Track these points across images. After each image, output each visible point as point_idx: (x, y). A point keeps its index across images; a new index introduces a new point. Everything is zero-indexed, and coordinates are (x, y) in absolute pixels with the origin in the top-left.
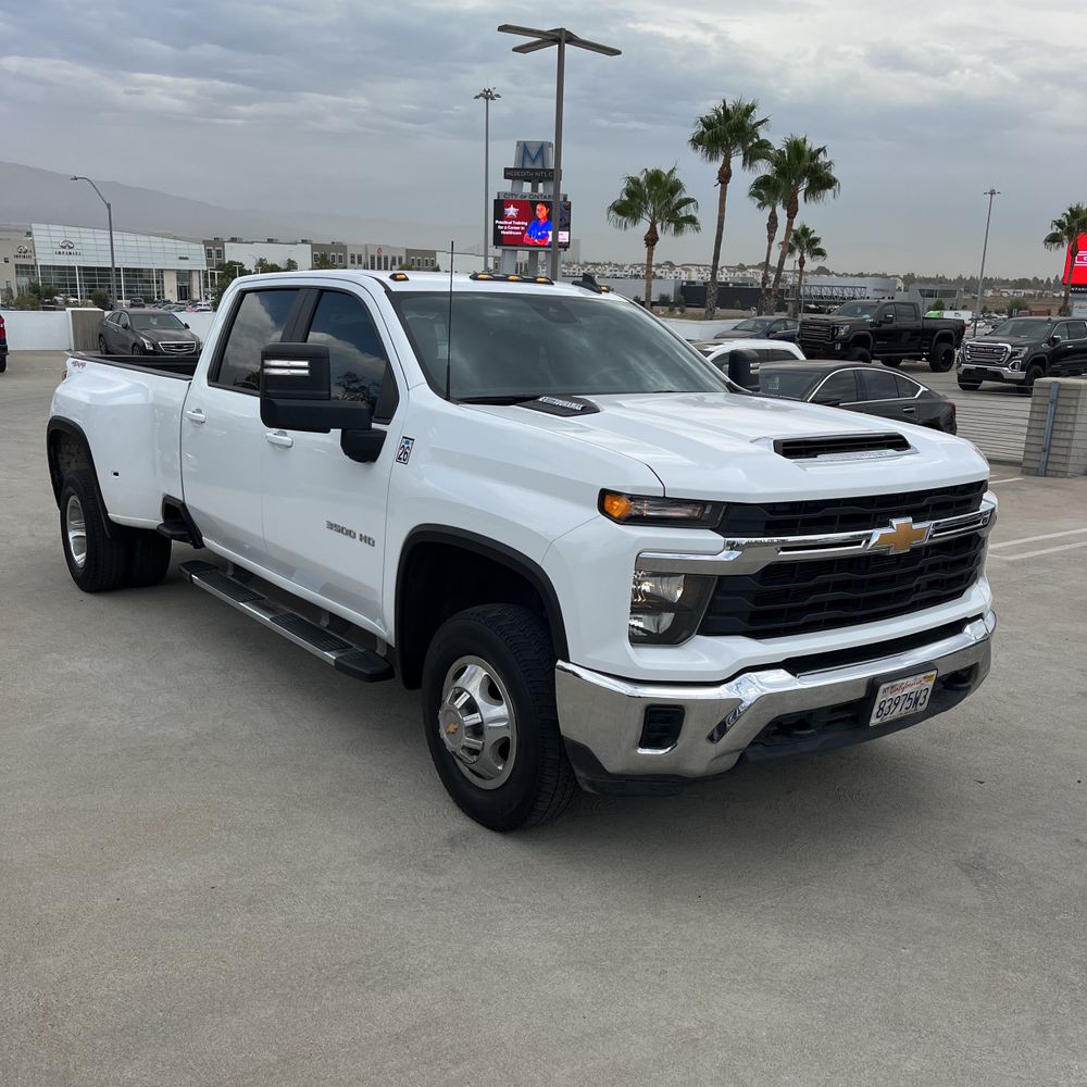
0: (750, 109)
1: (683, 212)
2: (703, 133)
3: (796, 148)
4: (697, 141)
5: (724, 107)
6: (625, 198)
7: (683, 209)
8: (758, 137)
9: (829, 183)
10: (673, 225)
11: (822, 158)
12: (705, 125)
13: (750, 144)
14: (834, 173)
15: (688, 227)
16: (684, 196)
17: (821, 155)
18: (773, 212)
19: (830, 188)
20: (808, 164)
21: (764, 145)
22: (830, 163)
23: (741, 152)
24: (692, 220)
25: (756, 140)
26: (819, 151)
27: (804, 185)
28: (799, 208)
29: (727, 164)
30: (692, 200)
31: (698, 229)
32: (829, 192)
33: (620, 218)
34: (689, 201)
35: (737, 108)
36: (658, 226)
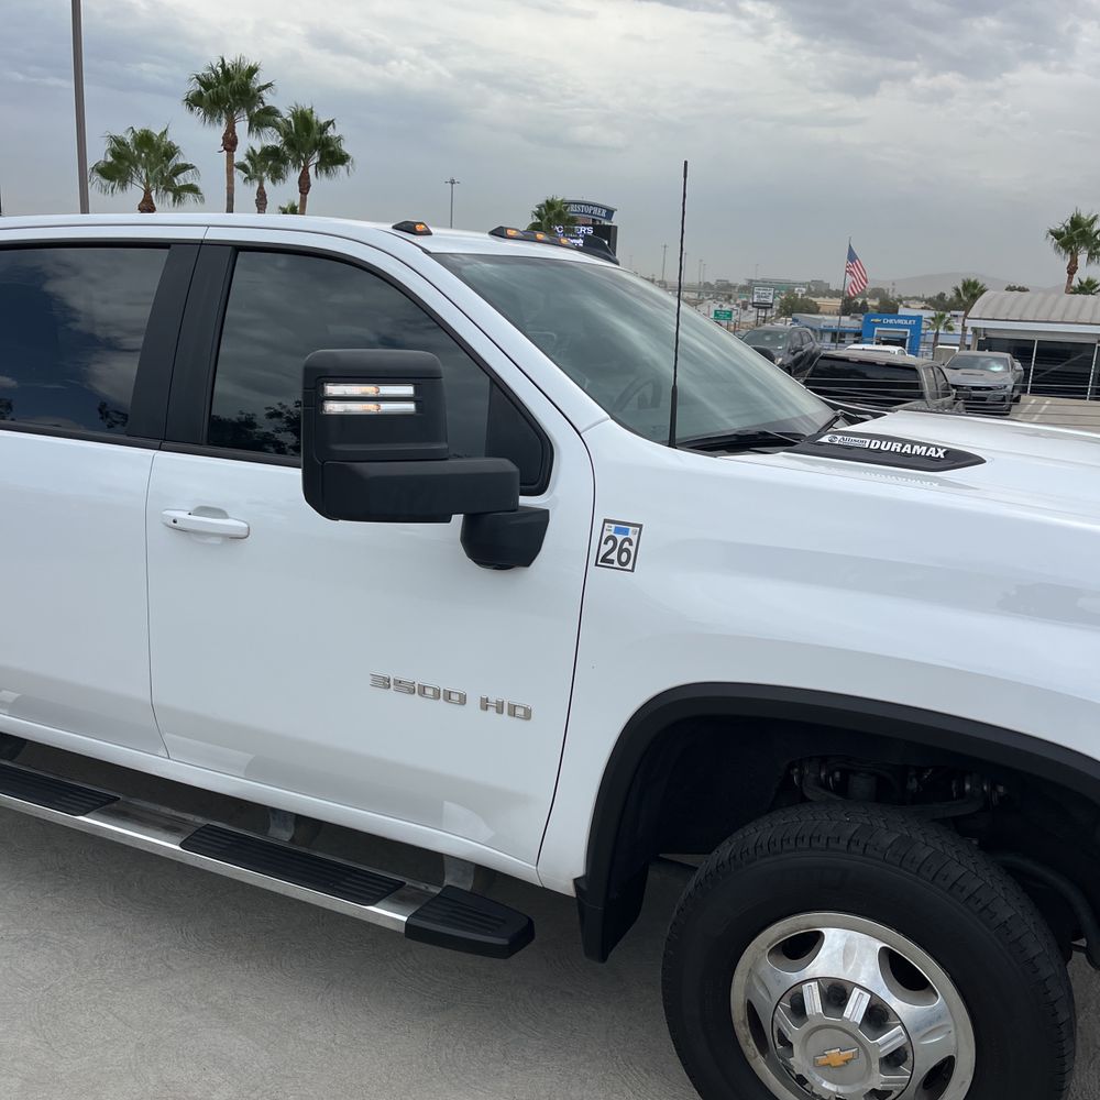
0: (252, 71)
1: (181, 180)
2: (200, 92)
3: (304, 120)
4: (194, 101)
5: (223, 66)
6: (110, 159)
7: (181, 176)
8: (263, 103)
9: (341, 159)
10: (171, 195)
11: (331, 132)
12: (202, 83)
13: (256, 110)
14: (346, 148)
15: (190, 196)
16: (181, 161)
17: (330, 128)
18: (261, 187)
19: (343, 164)
20: (318, 137)
21: (271, 112)
22: (339, 139)
23: (246, 118)
24: (193, 189)
25: (261, 106)
26: (329, 123)
27: (316, 158)
28: (312, 182)
29: (231, 130)
30: (193, 167)
31: (202, 200)
32: (341, 169)
33: (105, 182)
34: (186, 167)
35: (237, 67)
36: (153, 194)
